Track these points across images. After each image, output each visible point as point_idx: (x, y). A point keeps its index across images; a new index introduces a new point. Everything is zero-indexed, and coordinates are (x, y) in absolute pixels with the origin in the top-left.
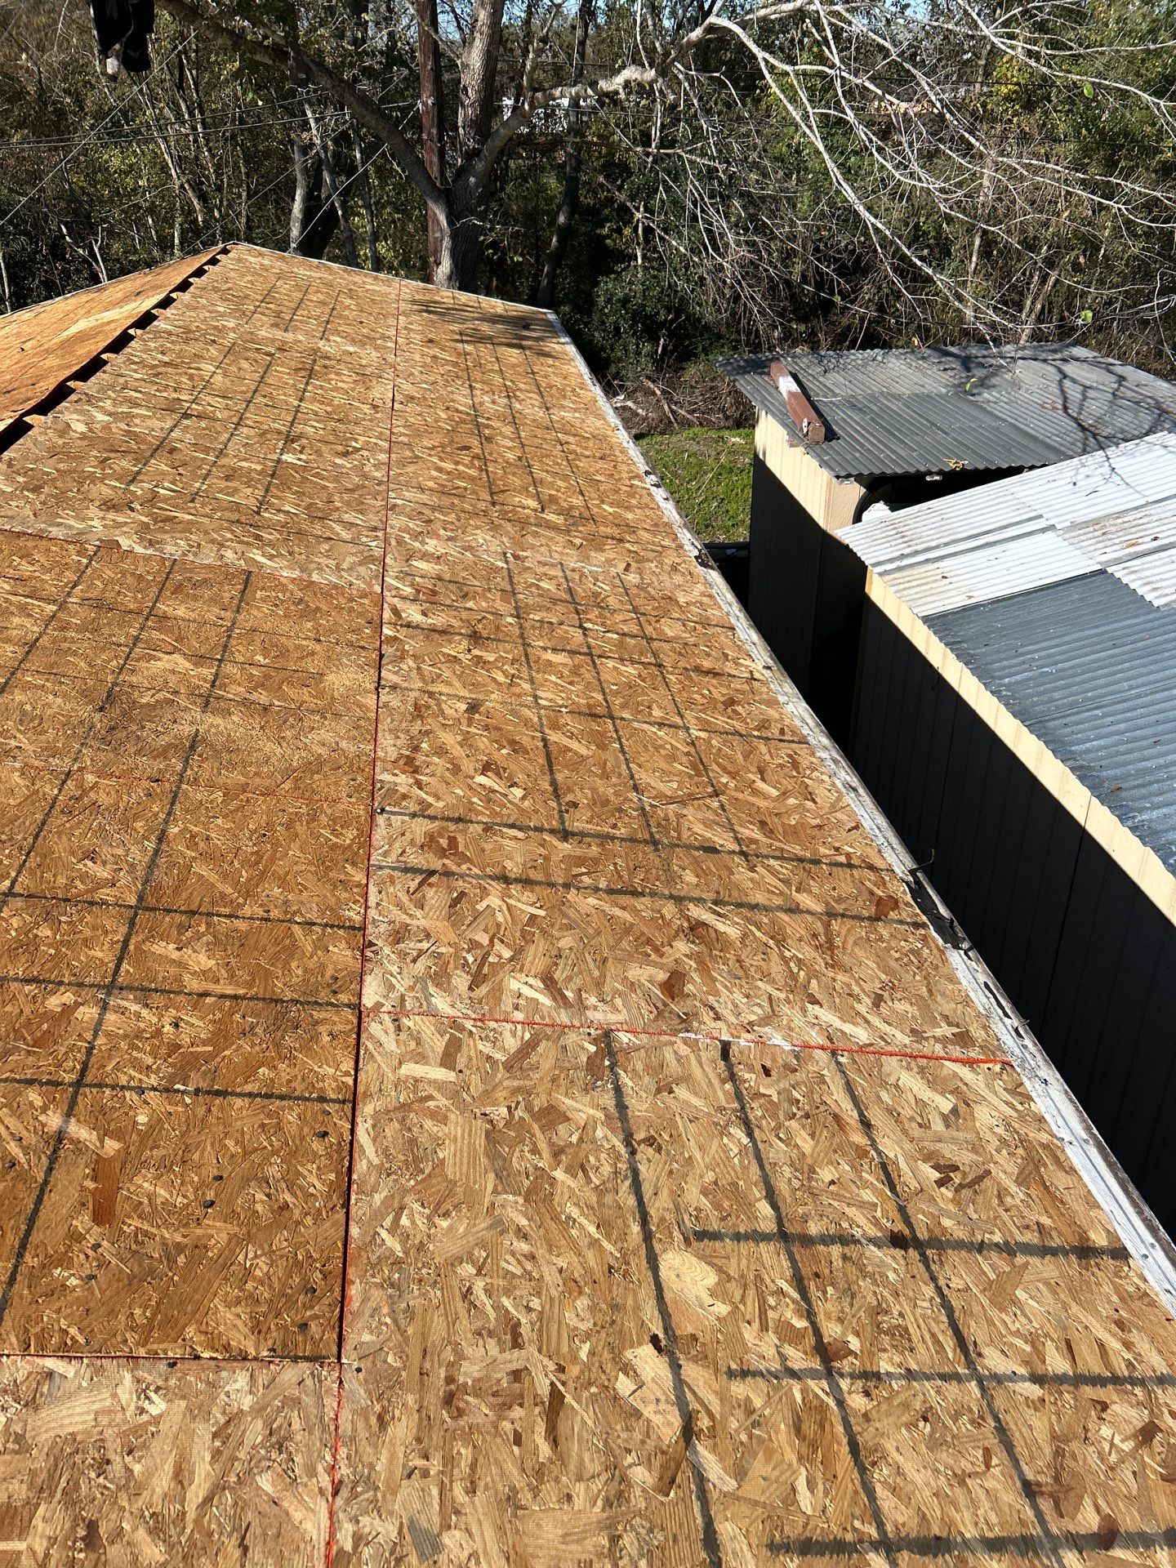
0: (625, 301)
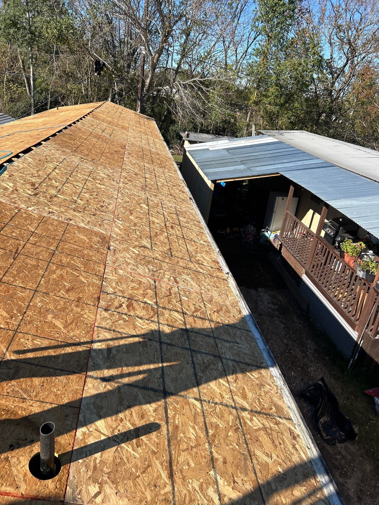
0: (175, 131)
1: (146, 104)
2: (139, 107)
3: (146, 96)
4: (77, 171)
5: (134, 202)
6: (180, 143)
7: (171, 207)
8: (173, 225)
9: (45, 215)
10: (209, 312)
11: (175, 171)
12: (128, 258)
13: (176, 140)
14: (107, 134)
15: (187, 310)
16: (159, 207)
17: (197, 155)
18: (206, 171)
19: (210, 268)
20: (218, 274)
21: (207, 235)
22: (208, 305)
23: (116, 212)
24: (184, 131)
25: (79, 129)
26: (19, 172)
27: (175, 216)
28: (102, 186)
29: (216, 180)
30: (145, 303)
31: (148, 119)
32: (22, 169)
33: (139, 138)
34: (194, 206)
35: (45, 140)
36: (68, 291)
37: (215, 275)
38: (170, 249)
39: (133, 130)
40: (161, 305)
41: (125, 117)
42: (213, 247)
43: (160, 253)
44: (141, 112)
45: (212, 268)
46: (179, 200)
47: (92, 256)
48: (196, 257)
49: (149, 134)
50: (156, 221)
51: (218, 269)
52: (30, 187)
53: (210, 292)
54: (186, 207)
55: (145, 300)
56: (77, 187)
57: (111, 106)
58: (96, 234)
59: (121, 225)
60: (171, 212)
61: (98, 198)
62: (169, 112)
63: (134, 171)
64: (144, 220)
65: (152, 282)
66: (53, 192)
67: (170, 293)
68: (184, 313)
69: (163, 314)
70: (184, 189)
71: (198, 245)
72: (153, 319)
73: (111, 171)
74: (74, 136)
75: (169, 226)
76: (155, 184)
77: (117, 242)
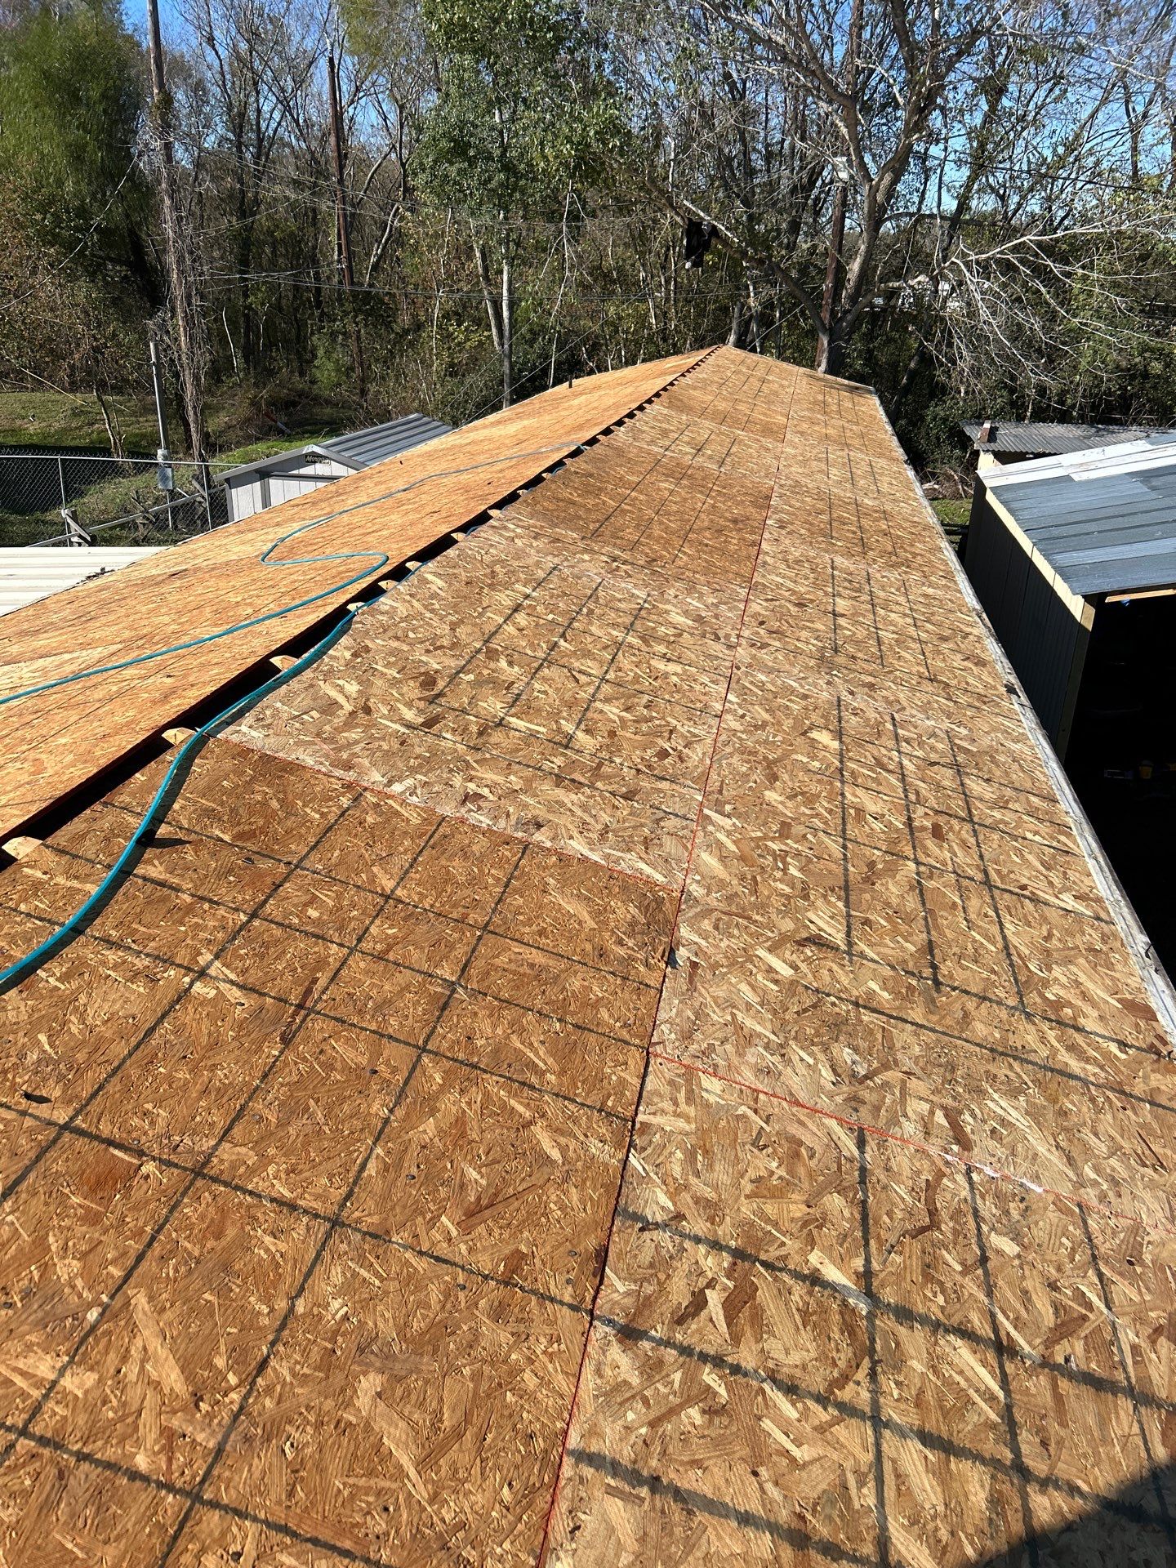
1: (847, 342)
2: (825, 355)
3: (849, 317)
4: (591, 612)
5: (787, 724)
6: (960, 459)
7: (934, 735)
8: (942, 820)
9: (447, 809)
10: (1128, 1336)
11: (949, 576)
12: (749, 1007)
13: (946, 449)
14: (710, 457)
15: (1017, 1323)
16: (884, 741)
17: (1026, 503)
18: (1064, 559)
19: (1114, 1048)
20: (1156, 1080)
21: (1091, 865)
22: (1123, 1290)
23: (714, 776)
24: (979, 419)
25: (620, 452)
26: (390, 633)
27: (947, 777)
28: (672, 667)
29: (1106, 594)
30: (815, 1279)
31: (852, 390)
32: (403, 620)
33: (820, 460)
34: (1025, 723)
35: (499, 505)
36: (472, 1215)
37: (1139, 1088)
38: (930, 947)
39: (802, 433)
40: (889, 1296)
41: (776, 394)
42: (1120, 926)
43: (887, 972)
44: (830, 371)
45: (1123, 1045)
46: (963, 700)
47: (596, 1005)
48: (1046, 983)
49: (856, 442)
50: (872, 807)
51: (1152, 1049)
52: (417, 693)
53: (1126, 1198)
54: (994, 729)
55: (815, 1258)
56: (583, 679)
57: (733, 362)
58: (629, 886)
59: (729, 834)
60: (934, 757)
61: (651, 719)
62: (926, 360)
63: (794, 592)
64: (822, 806)
65: (849, 1145)
66: (494, 706)
67: (933, 1212)
68: (1003, 1349)
69: (899, 1363)
70: (984, 649)
71: (1053, 915)
72: (845, 1394)
73: (711, 600)
74: (599, 478)
75: (923, 829)
76: (869, 636)
77: (707, 925)
